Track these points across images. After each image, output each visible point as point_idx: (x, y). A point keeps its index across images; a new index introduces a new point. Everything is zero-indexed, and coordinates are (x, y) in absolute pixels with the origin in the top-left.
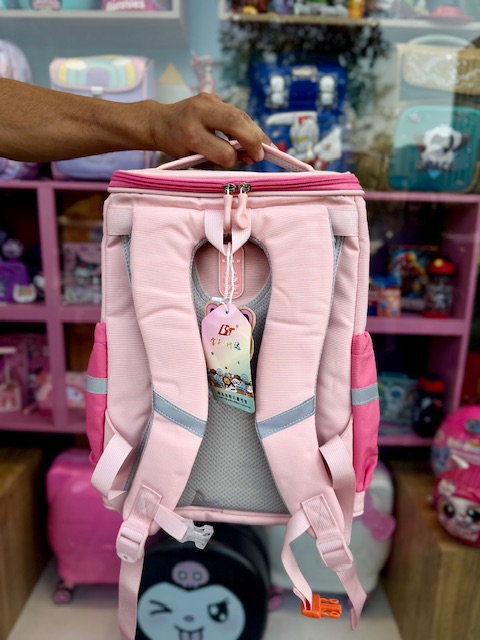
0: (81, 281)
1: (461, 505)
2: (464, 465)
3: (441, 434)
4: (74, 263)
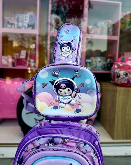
2: (121, 65)
4: (7, 23)
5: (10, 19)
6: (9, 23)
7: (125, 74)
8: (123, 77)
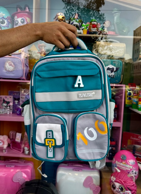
0: (4, 107)
1: (117, 185)
2: (119, 171)
3: (114, 159)
4: (2, 101)
5: (6, 97)
6: (4, 101)
7: (120, 188)
8: (118, 191)
